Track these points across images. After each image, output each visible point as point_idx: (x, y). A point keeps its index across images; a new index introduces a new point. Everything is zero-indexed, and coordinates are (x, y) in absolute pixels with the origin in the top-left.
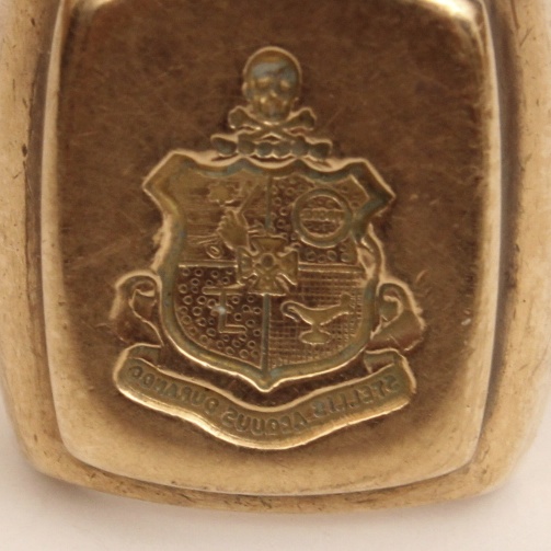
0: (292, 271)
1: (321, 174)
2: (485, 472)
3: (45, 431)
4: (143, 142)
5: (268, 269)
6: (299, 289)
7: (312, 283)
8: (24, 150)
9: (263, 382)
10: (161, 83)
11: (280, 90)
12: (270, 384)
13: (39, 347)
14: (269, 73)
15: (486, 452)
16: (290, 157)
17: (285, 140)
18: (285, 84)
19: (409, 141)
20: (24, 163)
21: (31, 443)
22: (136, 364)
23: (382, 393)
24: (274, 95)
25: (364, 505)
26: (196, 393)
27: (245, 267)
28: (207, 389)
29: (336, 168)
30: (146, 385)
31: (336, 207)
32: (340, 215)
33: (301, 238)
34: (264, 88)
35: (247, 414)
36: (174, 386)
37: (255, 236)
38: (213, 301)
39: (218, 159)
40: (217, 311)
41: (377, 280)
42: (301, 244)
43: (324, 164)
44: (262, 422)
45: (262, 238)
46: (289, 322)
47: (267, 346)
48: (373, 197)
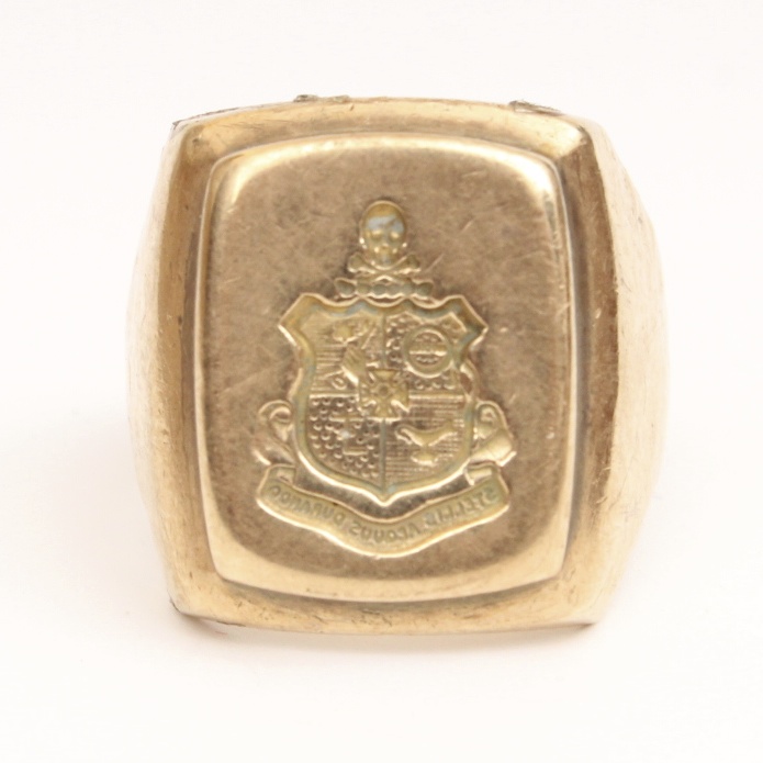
0: (404, 399)
1: (427, 312)
2: (572, 592)
3: (199, 567)
4: (279, 285)
5: (384, 398)
6: (411, 415)
7: (421, 409)
8: (180, 320)
9: (382, 497)
10: (293, 234)
11: (390, 240)
12: (387, 498)
13: (194, 491)
14: (381, 226)
15: (573, 572)
16: (400, 298)
17: (396, 281)
18: (395, 235)
19: (497, 278)
20: (180, 331)
21: (186, 582)
22: (275, 484)
23: (482, 504)
24: (386, 245)
25: (471, 620)
26: (326, 508)
27: (364, 396)
28: (335, 504)
29: (438, 304)
30: (283, 501)
31: (439, 340)
32: (443, 348)
33: (410, 369)
34: (377, 239)
35: (369, 526)
36: (307, 503)
37: (372, 369)
38: (339, 426)
39: (341, 300)
40: (343, 435)
41: (475, 403)
42: (410, 374)
43: (429, 302)
44: (382, 532)
45: (379, 370)
46: (403, 443)
47: (385, 465)
48: (470, 330)
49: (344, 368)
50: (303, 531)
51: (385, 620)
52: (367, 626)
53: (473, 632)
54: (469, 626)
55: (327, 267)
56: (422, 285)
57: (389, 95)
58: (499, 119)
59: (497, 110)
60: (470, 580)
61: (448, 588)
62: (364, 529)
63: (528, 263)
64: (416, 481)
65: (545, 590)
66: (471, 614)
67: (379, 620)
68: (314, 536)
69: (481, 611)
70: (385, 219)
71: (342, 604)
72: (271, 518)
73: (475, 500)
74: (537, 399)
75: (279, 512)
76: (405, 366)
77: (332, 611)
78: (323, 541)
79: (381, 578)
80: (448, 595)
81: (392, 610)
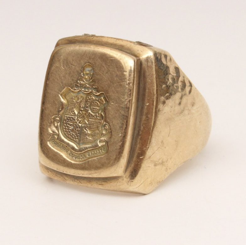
0: (88, 120)
1: (96, 96)
2: (129, 182)
4: (61, 83)
5: (83, 119)
6: (88, 124)
7: (91, 123)
12: (80, 147)
14: (89, 71)
16: (89, 91)
17: (89, 86)
18: (91, 73)
22: (53, 139)
23: (102, 152)
24: (89, 76)
25: (101, 185)
26: (65, 147)
27: (79, 117)
28: (67, 146)
29: (98, 94)
30: (55, 144)
31: (98, 104)
32: (98, 106)
33: (90, 111)
34: (87, 74)
35: (74, 154)
36: (60, 145)
37: (81, 110)
38: (71, 125)
39: (75, 90)
40: (71, 128)
41: (104, 123)
42: (89, 113)
43: (96, 93)
44: (77, 156)
45: (83, 111)
46: (85, 132)
47: (80, 137)
48: (106, 103)
49: (74, 109)
50: (57, 153)
51: (80, 182)
52: (76, 183)
53: (102, 189)
54: (100, 187)
55: (73, 80)
56: (95, 88)
57: (103, 35)
58: (128, 45)
59: (129, 43)
60: (96, 173)
61: (90, 174)
62: (73, 154)
63: (121, 85)
64: (87, 143)
65: (120, 180)
66: (101, 183)
67: (78, 181)
68: (59, 154)
69: (103, 183)
70: (90, 69)
71: (69, 175)
72: (50, 148)
73: (100, 151)
74: (118, 124)
75: (53, 147)
76: (89, 111)
77: (67, 177)
78: (61, 156)
79: (74, 168)
80: (90, 176)
81: (81, 179)
